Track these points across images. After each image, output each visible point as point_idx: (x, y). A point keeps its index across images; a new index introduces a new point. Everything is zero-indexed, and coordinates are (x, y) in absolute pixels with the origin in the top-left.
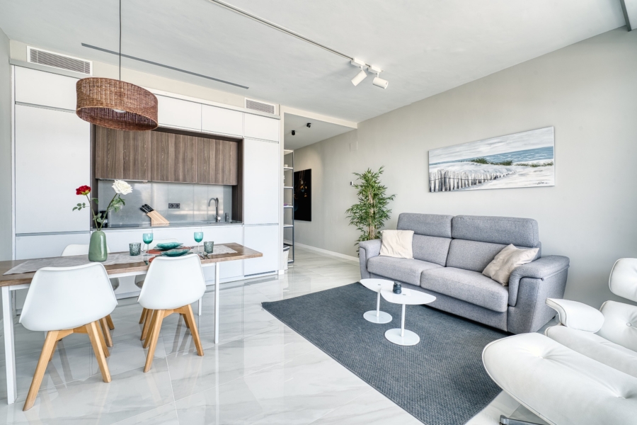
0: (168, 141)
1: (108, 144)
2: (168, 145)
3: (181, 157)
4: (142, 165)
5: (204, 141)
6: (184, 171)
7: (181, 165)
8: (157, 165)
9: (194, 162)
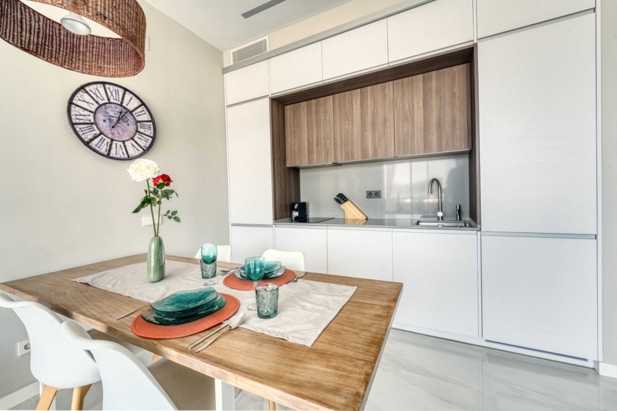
0: (352, 102)
1: (294, 126)
2: (352, 108)
3: (369, 119)
4: (326, 144)
5: (403, 84)
6: (374, 141)
7: (369, 134)
8: (341, 139)
9: (388, 124)
